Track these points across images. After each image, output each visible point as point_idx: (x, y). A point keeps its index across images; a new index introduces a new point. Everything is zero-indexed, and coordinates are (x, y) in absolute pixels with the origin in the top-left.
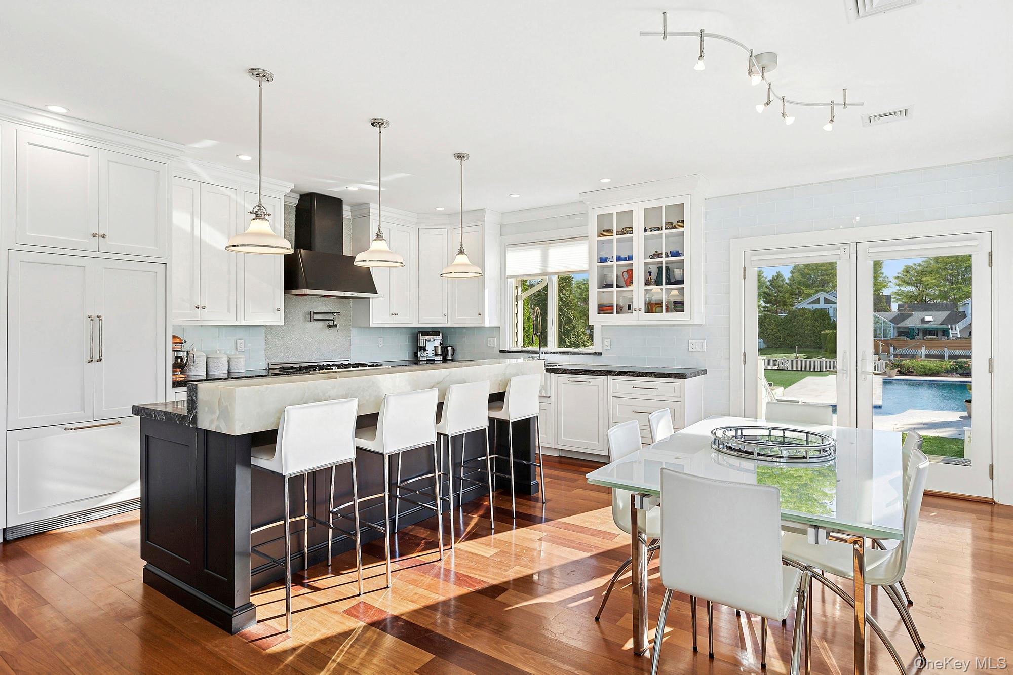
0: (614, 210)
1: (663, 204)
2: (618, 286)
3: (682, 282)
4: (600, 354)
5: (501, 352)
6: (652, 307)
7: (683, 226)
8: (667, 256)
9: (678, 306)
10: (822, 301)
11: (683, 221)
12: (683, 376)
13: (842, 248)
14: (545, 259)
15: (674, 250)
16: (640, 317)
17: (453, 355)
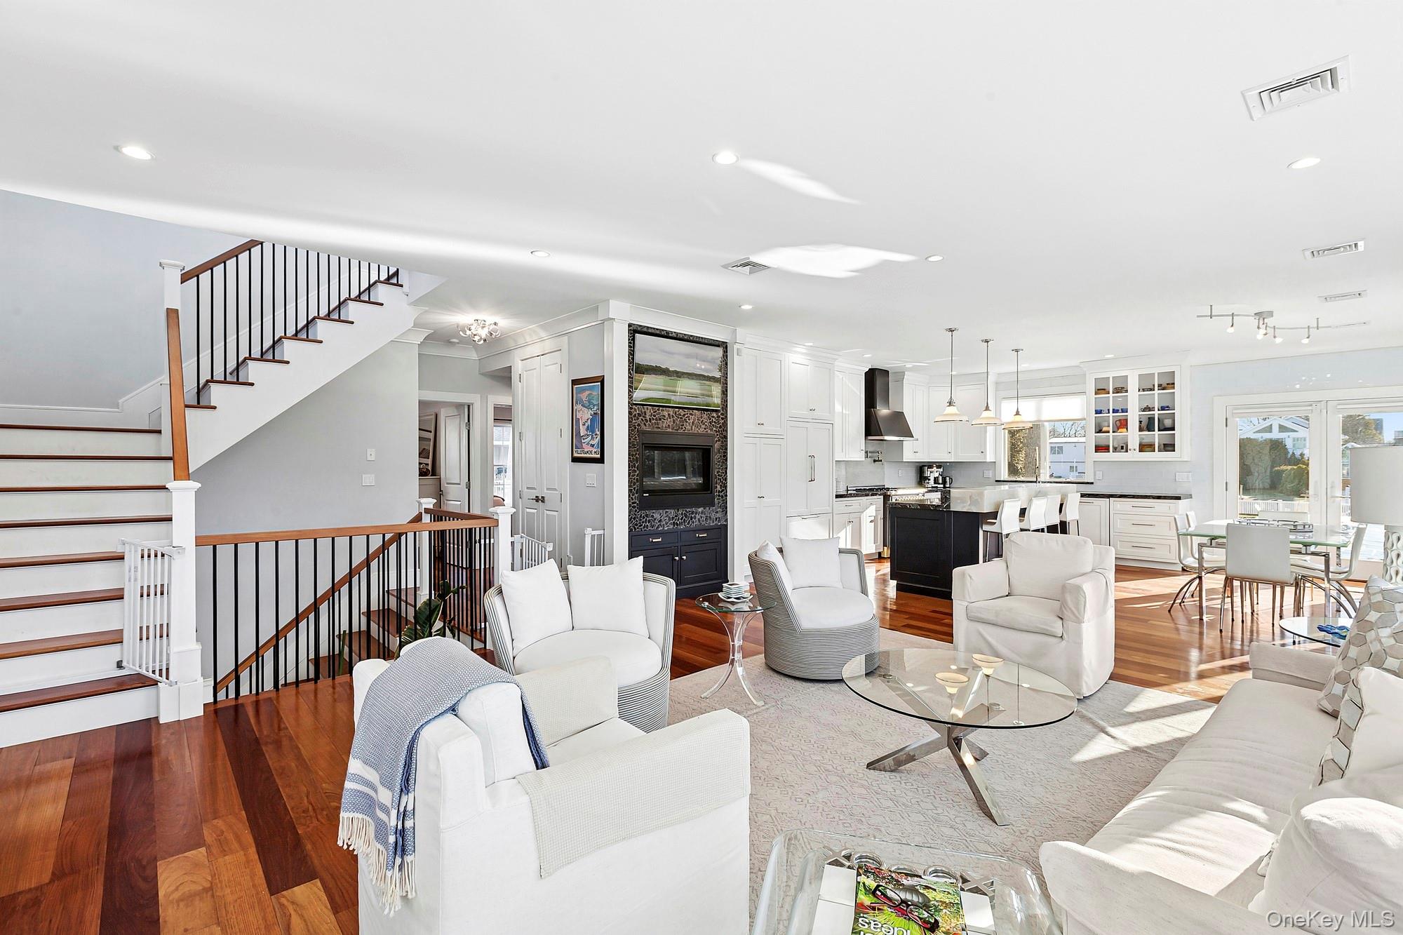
0: (1111, 375)
1: (1156, 371)
2: (1113, 432)
3: (1173, 429)
4: (1092, 483)
5: (997, 481)
6: (1144, 447)
7: (1174, 388)
8: (1159, 410)
9: (1169, 447)
10: (1276, 428)
11: (1174, 384)
12: (1179, 498)
13: (1314, 405)
14: (1039, 410)
15: (1165, 405)
16: (1134, 455)
17: (950, 484)
